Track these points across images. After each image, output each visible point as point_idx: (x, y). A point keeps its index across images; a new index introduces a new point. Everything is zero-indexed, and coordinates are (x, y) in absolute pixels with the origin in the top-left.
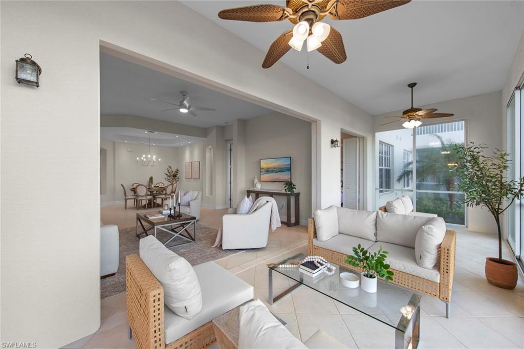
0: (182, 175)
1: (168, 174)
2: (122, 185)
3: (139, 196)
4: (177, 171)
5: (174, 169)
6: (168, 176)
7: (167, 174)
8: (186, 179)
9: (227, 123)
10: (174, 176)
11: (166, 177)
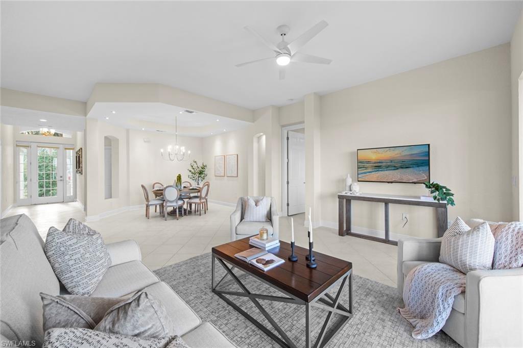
0: (210, 172)
1: (193, 171)
2: (143, 186)
3: (168, 201)
4: (204, 167)
5: (200, 165)
6: (192, 173)
7: (190, 171)
8: (216, 176)
9: (292, 100)
10: (201, 173)
11: (190, 174)
